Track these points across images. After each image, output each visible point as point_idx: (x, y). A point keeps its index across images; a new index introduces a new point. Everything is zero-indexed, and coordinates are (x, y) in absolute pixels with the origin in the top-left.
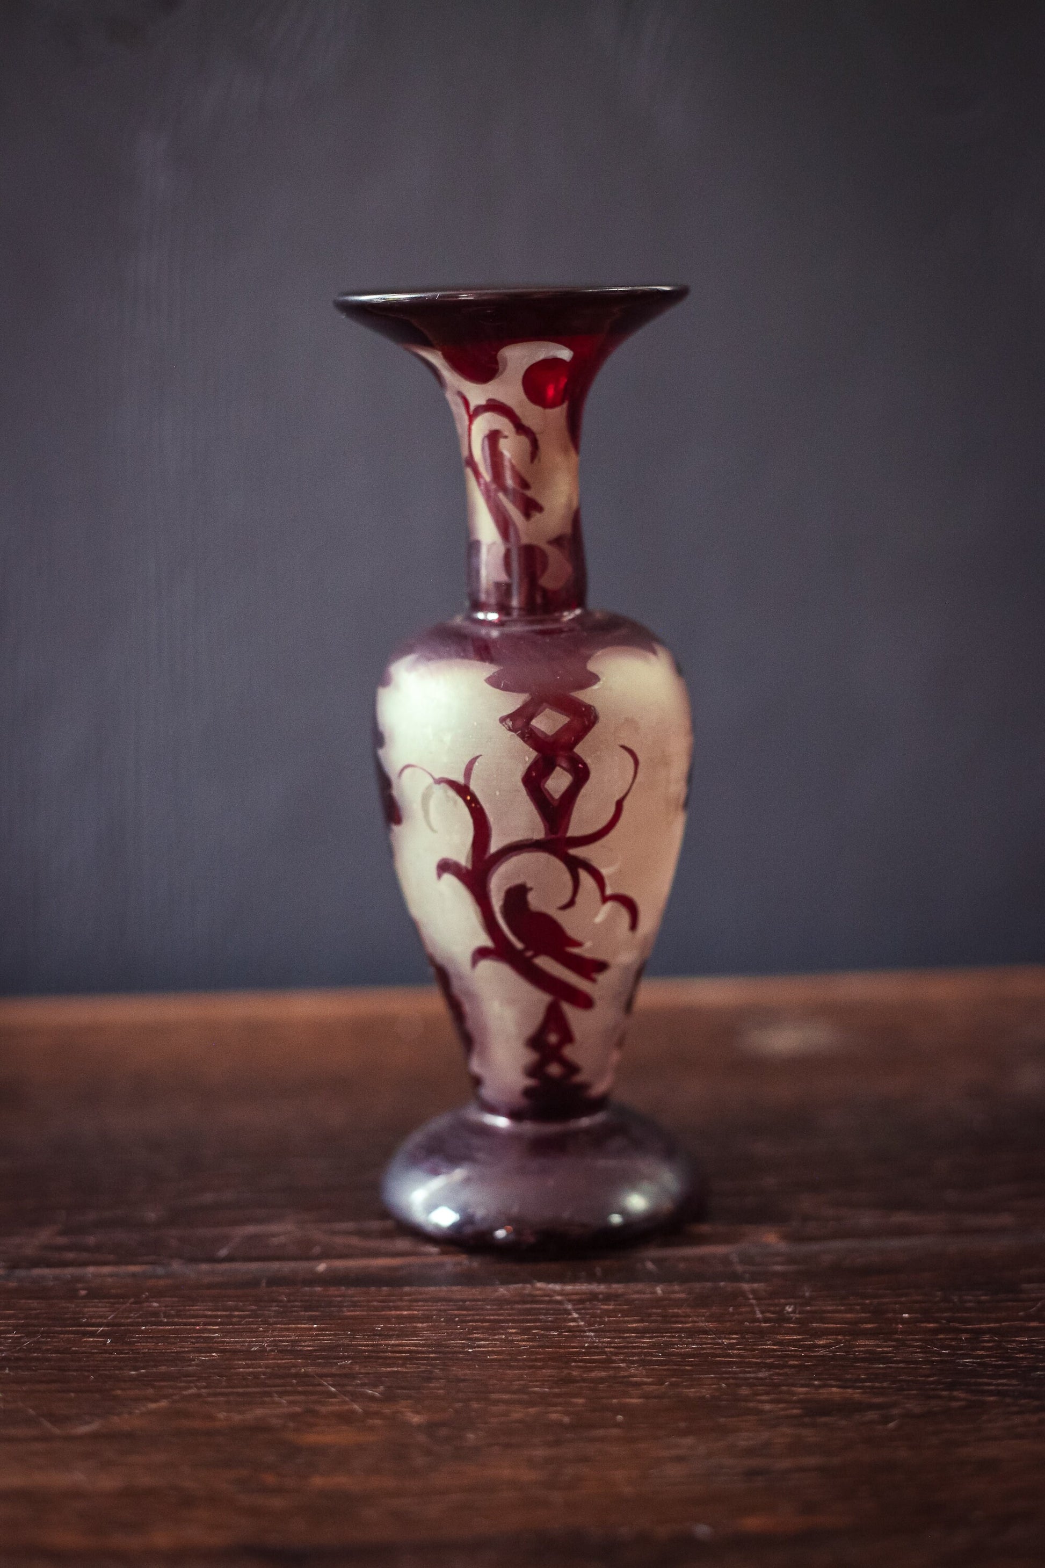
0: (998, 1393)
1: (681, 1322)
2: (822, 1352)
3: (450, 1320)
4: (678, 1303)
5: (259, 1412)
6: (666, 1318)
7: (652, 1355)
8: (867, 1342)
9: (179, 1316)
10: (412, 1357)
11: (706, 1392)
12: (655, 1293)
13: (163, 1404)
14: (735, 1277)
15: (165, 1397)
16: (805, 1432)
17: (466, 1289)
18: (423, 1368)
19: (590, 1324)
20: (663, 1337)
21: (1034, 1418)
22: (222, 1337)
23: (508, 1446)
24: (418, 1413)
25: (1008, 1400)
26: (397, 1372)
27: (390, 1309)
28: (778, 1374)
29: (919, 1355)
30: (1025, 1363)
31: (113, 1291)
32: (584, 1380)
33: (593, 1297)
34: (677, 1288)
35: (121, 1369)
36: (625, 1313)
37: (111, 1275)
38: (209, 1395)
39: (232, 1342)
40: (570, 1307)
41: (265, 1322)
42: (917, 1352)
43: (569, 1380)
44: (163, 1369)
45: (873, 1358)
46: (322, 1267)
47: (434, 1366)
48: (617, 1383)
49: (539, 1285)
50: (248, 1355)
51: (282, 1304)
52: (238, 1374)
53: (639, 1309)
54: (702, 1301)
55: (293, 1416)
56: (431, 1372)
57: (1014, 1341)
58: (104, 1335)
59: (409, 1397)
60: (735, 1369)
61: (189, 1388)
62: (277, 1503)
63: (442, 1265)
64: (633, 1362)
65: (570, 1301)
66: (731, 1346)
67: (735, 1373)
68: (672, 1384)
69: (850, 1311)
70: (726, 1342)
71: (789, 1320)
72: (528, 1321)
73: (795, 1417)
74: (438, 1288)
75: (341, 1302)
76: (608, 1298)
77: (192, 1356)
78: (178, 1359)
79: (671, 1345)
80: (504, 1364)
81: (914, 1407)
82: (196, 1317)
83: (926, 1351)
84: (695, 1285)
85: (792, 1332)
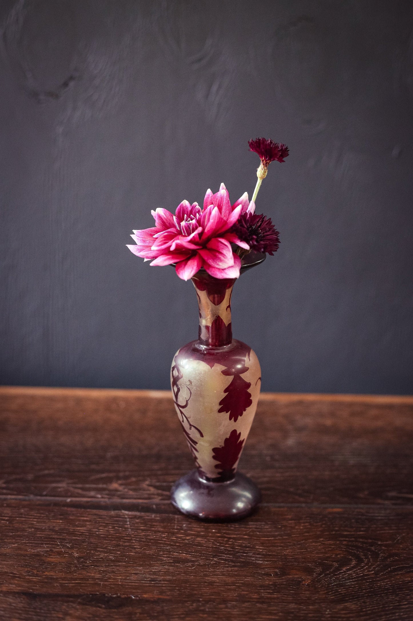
0: (225, 560)
1: (154, 528)
2: (187, 542)
3: (96, 522)
4: (156, 521)
5: (39, 550)
6: (152, 526)
7: (143, 538)
8: (200, 539)
9: (27, 515)
10: (82, 534)
11: (151, 552)
12: (151, 517)
13: (16, 545)
15: (17, 543)
16: (171, 568)
17: (103, 511)
18: (84, 538)
19: (131, 526)
20: (148, 532)
21: (230, 569)
22: (36, 523)
23: (96, 566)
24: (77, 553)
25: (227, 562)
26: (77, 539)
27: (82, 517)
28: (172, 548)
29: (211, 545)
30: (237, 550)
31: (13, 505)
32: (122, 546)
33: (135, 517)
34: (158, 516)
35: (8, 532)
36: (141, 523)
37: (13, 499)
38: (28, 543)
39: (38, 525)
40: (128, 520)
41: (49, 519)
42: (211, 544)
43: (118, 545)
44: (19, 533)
45: (200, 544)
46: (69, 500)
47: (86, 538)
48: (130, 547)
49: (123, 511)
50: (42, 530)
51: (55, 513)
52: (37, 536)
53: (145, 522)
54: (162, 521)
55: (47, 552)
56: (85, 540)
57: (238, 542)
58: (7, 520)
59: (76, 548)
60: (162, 545)
61: (24, 540)
62: (35, 579)
63: (101, 501)
64: (137, 541)
65: (129, 518)
66: (164, 537)
67: (161, 547)
68: (144, 549)
70: (163, 535)
71: (182, 529)
72: (115, 524)
73: (170, 563)
74: (96, 511)
75: (70, 513)
76: (140, 517)
77: (27, 529)
78: (24, 530)
79: (149, 535)
80: (104, 538)
81: (202, 562)
82: (31, 516)
83: (213, 544)
84: (164, 515)
85: (182, 534)
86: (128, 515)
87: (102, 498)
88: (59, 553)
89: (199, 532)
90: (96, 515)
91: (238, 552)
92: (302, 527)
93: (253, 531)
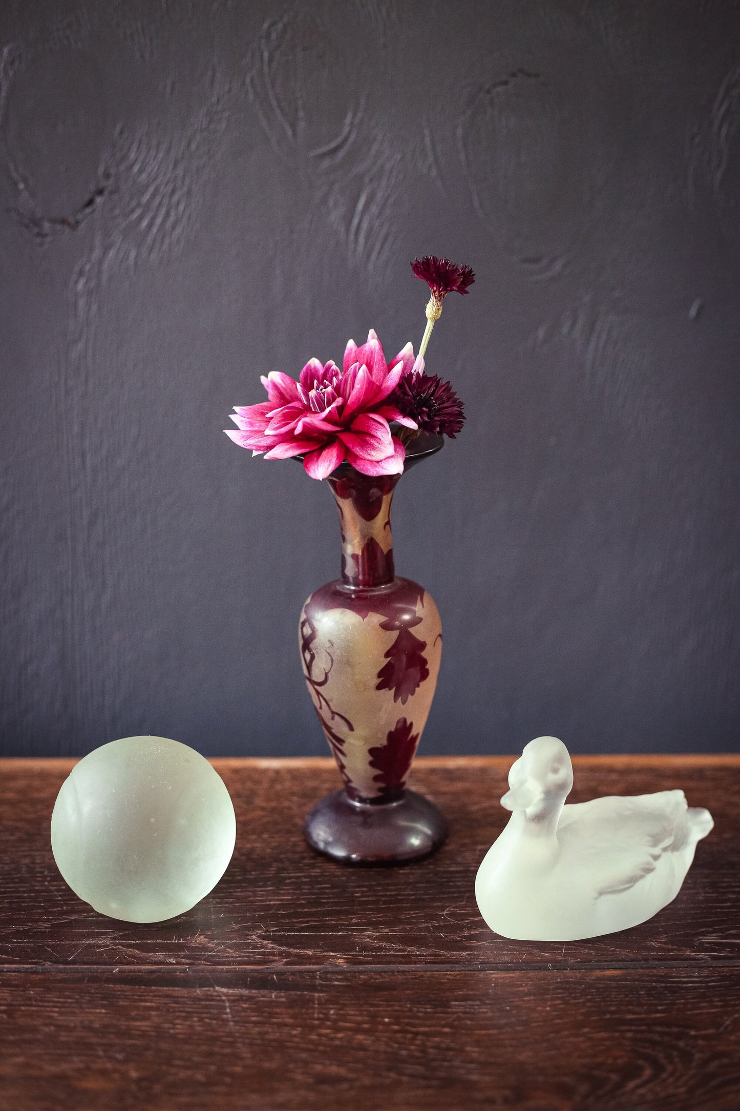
0: (411, 1076)
1: (277, 1018)
2: (337, 1042)
3: (168, 1011)
4: (278, 1004)
5: (64, 1066)
6: (272, 1015)
7: (256, 1039)
8: (361, 1037)
9: (41, 1001)
10: (143, 1035)
11: (273, 1065)
12: (270, 997)
13: (22, 1059)
14: (313, 988)
15: (23, 1054)
16: (310, 1094)
17: (181, 989)
18: (147, 1042)
19: (233, 1017)
20: (265, 1027)
21: (421, 1093)
22: (58, 1016)
23: (172, 1094)
24: (136, 1071)
25: (413, 1080)
26: (134, 1044)
27: (141, 1001)
28: (311, 1056)
29: (383, 1047)
30: (431, 1056)
31: (14, 982)
32: (219, 1054)
33: (241, 998)
34: (283, 994)
36: (253, 1010)
37: (15, 971)
38: (44, 1054)
39: (62, 1020)
40: (227, 1004)
41: (81, 1008)
42: (382, 1045)
43: (211, 1054)
44: (26, 1036)
45: (362, 1048)
46: (116, 970)
47: (152, 1041)
48: (234, 1057)
49: (217, 988)
50: (68, 1029)
51: (91, 995)
52: (60, 1041)
53: (259, 1008)
54: (291, 1004)
55: (79, 1070)
56: (149, 1045)
57: (432, 1041)
59: (135, 1060)
60: (292, 1051)
61: (36, 1049)
63: (175, 971)
64: (246, 1043)
65: (229, 1000)
66: (295, 1036)
67: (291, 1054)
68: (260, 1059)
69: (361, 1015)
70: (294, 1032)
71: (328, 1020)
72: (204, 1013)
73: (309, 1084)
74: (168, 988)
75: (119, 995)
76: (249, 999)
77: (42, 1028)
78: (34, 1030)
79: (267, 1033)
80: (185, 1041)
81: (367, 1081)
82: (48, 1002)
83: (387, 1044)
84: (292, 993)
85: (328, 1028)
86: (226, 995)
87: (178, 963)
88: (103, 1073)
89: (359, 1023)
90: (168, 996)
91: (434, 1060)
92: (548, 1008)
93: (459, 1019)
